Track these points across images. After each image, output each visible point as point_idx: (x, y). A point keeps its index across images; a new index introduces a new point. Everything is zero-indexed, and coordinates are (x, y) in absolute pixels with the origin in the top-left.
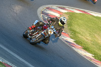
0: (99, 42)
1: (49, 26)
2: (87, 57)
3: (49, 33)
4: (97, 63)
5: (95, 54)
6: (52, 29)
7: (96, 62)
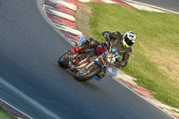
0: (146, 55)
1: (108, 49)
2: (123, 81)
3: (109, 60)
4: (143, 93)
5: (138, 77)
6: (114, 53)
7: (140, 92)
